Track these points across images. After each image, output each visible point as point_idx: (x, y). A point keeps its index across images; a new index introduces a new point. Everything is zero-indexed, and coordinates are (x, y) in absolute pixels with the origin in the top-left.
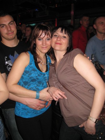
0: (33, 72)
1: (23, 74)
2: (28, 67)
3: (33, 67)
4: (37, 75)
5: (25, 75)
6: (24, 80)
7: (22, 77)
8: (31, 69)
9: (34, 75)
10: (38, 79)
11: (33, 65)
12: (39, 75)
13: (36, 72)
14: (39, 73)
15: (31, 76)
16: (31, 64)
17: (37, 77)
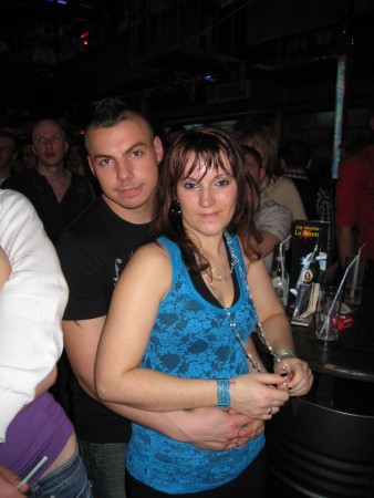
0: (190, 314)
1: (156, 327)
2: (170, 298)
3: (187, 296)
4: (207, 324)
5: (164, 332)
6: (163, 351)
7: (154, 341)
8: (180, 305)
9: (196, 325)
10: (212, 338)
11: (188, 288)
12: (214, 324)
13: (201, 315)
14: (212, 316)
15: (185, 332)
16: (178, 286)
17: (207, 331)
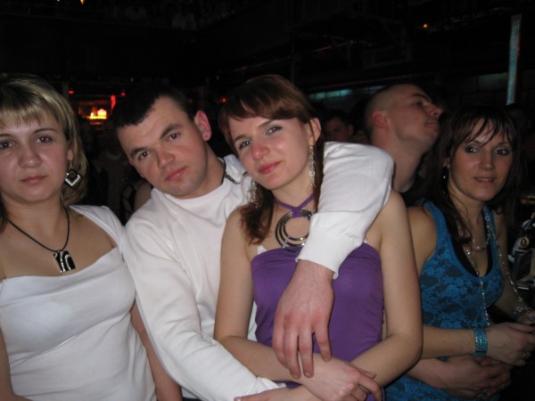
2: (433, 262)
3: (448, 261)
4: (464, 291)
5: (423, 292)
8: (441, 270)
9: (454, 290)
10: (466, 303)
12: (470, 291)
13: (460, 281)
14: (469, 283)
16: (440, 251)
